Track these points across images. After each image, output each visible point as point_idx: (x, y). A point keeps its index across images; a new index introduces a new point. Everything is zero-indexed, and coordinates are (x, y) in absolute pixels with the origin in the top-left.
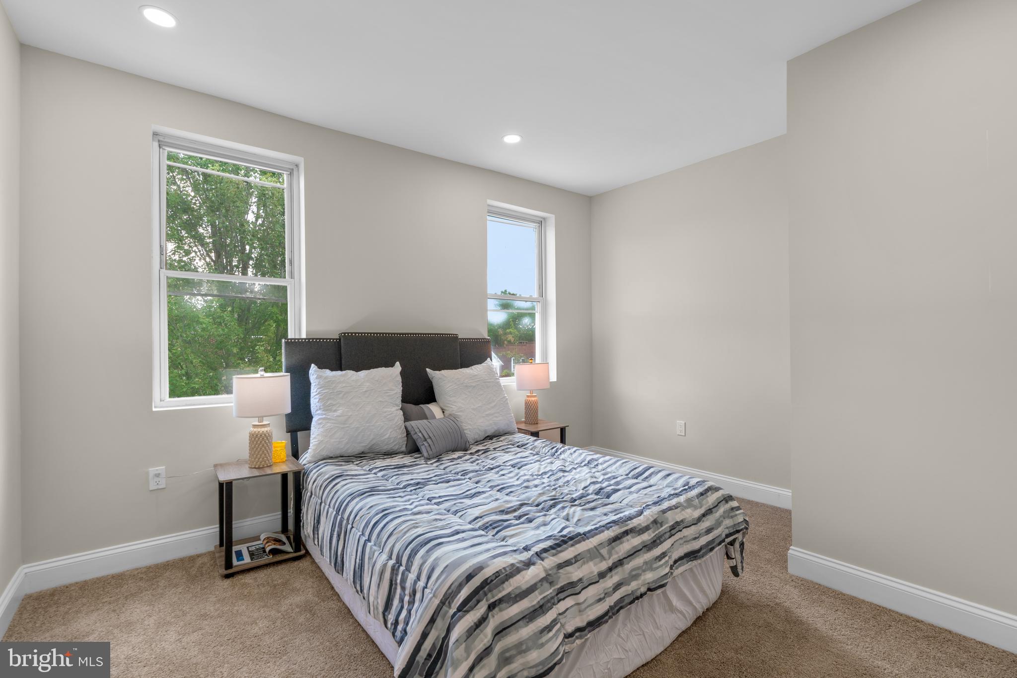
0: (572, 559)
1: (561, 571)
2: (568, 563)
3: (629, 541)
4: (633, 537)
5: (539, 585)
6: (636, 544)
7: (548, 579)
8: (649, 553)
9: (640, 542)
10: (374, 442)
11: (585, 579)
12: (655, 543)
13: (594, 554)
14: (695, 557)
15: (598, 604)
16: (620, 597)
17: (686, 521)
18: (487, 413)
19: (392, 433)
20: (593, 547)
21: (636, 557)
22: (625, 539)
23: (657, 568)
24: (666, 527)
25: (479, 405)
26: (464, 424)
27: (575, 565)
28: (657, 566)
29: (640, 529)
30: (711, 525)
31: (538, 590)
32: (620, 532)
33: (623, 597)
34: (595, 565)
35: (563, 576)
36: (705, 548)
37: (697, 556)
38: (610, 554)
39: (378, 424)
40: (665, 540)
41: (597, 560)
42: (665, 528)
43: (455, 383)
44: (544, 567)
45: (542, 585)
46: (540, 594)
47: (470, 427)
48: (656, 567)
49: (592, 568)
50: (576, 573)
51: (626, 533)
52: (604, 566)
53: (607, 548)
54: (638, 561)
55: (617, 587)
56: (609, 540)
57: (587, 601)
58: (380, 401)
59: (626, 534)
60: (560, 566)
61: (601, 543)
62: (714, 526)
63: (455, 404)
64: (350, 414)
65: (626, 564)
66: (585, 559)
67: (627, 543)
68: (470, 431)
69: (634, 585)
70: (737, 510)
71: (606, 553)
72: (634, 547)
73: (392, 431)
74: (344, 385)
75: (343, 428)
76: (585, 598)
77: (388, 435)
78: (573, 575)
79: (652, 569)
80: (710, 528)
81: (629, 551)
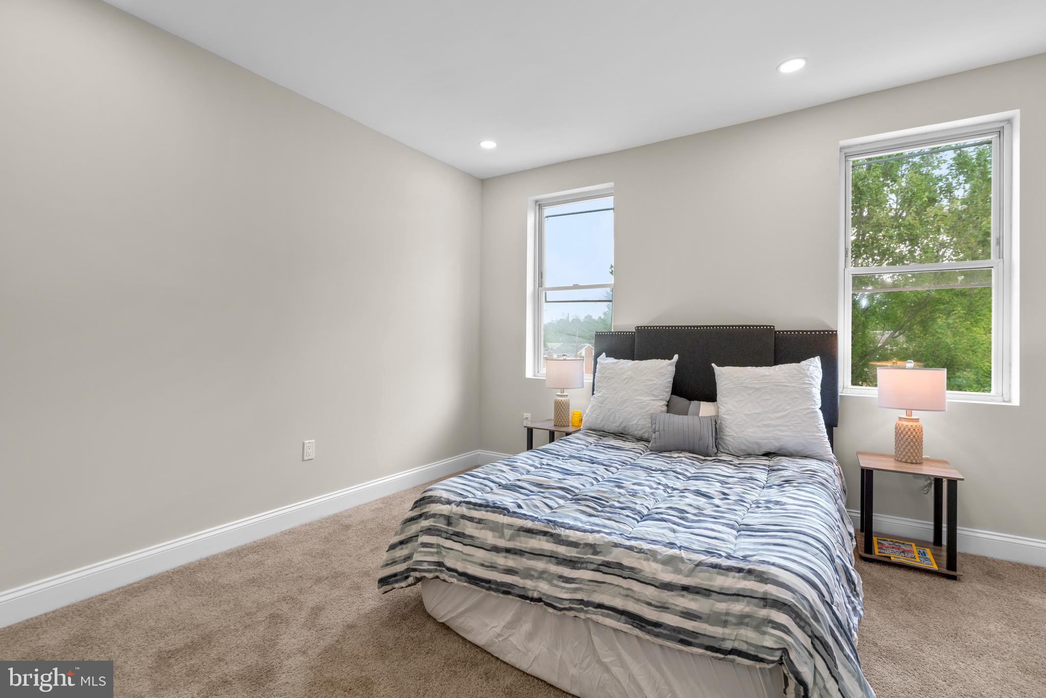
0: (476, 518)
1: (461, 520)
2: (471, 519)
3: (540, 542)
4: (547, 541)
5: (437, 516)
6: (546, 548)
7: (449, 520)
8: (556, 567)
9: (549, 549)
10: (624, 425)
11: (479, 540)
12: (571, 563)
13: (497, 528)
14: (642, 626)
15: (480, 567)
16: (511, 582)
17: (642, 573)
18: (765, 423)
19: (641, 420)
20: (501, 522)
21: (539, 560)
22: (538, 537)
23: (557, 586)
24: (600, 558)
25: (758, 411)
26: (728, 429)
27: (475, 525)
28: (557, 584)
29: (563, 540)
30: (696, 610)
31: (435, 519)
32: (539, 529)
33: (514, 585)
34: (494, 537)
35: (461, 525)
36: (668, 631)
37: (645, 627)
38: (511, 538)
39: (628, 409)
40: (586, 569)
41: (497, 534)
42: (595, 559)
43: (733, 382)
44: (452, 509)
45: (439, 518)
46: (434, 522)
47: (734, 434)
48: (555, 584)
49: (490, 538)
50: (470, 530)
51: (545, 533)
52: (502, 543)
53: (513, 531)
54: (540, 565)
55: (510, 571)
56: (522, 527)
57: (471, 557)
58: (635, 389)
59: (543, 534)
60: (463, 517)
61: (512, 525)
62: (704, 616)
63: (725, 405)
64: (607, 396)
65: (525, 558)
66: (486, 526)
67: (538, 541)
68: (733, 439)
69: (529, 583)
70: (774, 628)
71: (509, 535)
72: (542, 550)
73: (641, 419)
74: (611, 371)
75: (600, 407)
76: (472, 554)
77: (635, 421)
78: (467, 529)
79: (550, 582)
80: (696, 613)
81: (536, 549)
